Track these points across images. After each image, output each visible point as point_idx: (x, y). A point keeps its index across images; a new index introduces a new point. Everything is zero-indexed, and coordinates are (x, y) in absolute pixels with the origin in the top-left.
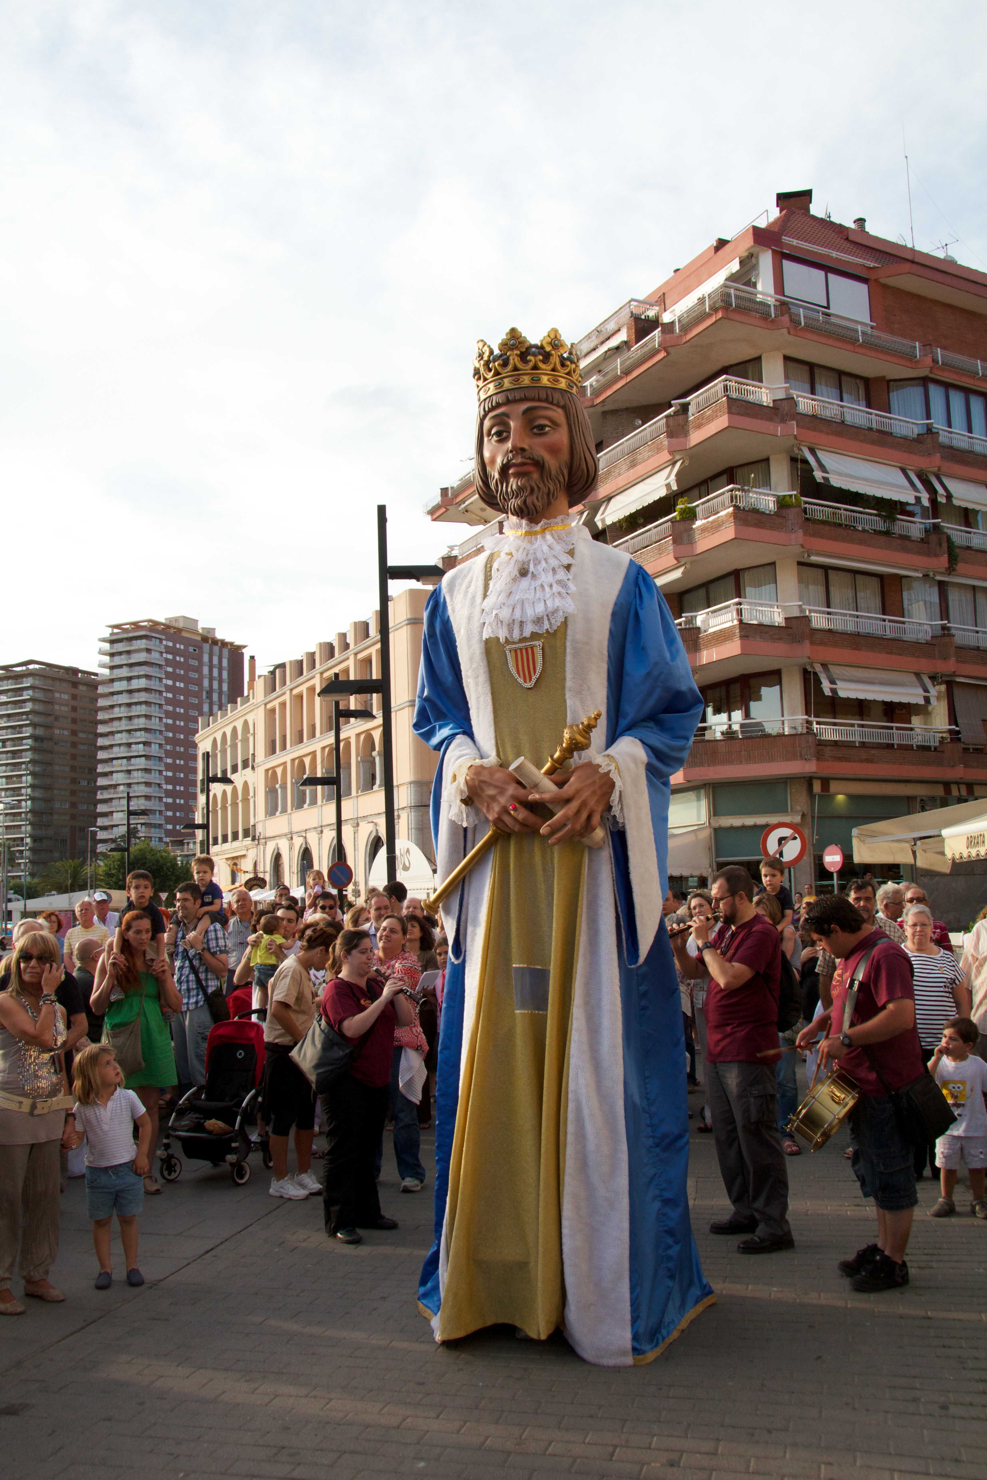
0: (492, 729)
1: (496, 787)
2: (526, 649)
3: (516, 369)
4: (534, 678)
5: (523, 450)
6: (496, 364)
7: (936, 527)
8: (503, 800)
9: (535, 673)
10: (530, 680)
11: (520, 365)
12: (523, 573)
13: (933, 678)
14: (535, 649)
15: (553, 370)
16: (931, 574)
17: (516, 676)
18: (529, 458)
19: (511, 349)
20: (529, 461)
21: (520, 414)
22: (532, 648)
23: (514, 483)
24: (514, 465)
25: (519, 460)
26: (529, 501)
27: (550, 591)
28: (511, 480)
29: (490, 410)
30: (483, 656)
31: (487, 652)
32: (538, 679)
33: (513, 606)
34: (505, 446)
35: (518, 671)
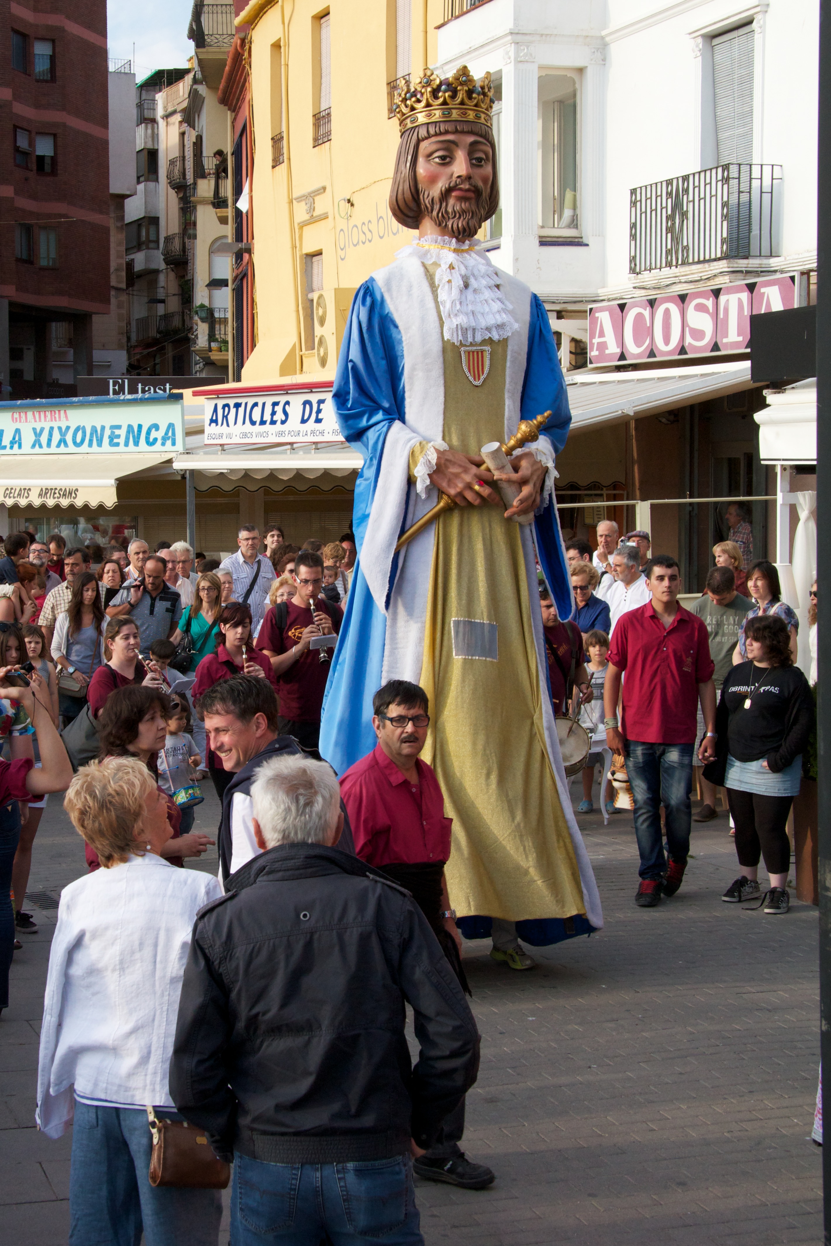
0: (441, 418)
2: (478, 353)
4: (482, 378)
5: (470, 178)
8: (468, 478)
9: (483, 374)
10: (479, 379)
14: (484, 353)
17: (468, 374)
22: (482, 352)
27: (496, 306)
28: (451, 201)
29: (436, 135)
30: (440, 354)
31: (444, 351)
32: (485, 380)
33: (467, 314)
34: (448, 170)
35: (470, 371)
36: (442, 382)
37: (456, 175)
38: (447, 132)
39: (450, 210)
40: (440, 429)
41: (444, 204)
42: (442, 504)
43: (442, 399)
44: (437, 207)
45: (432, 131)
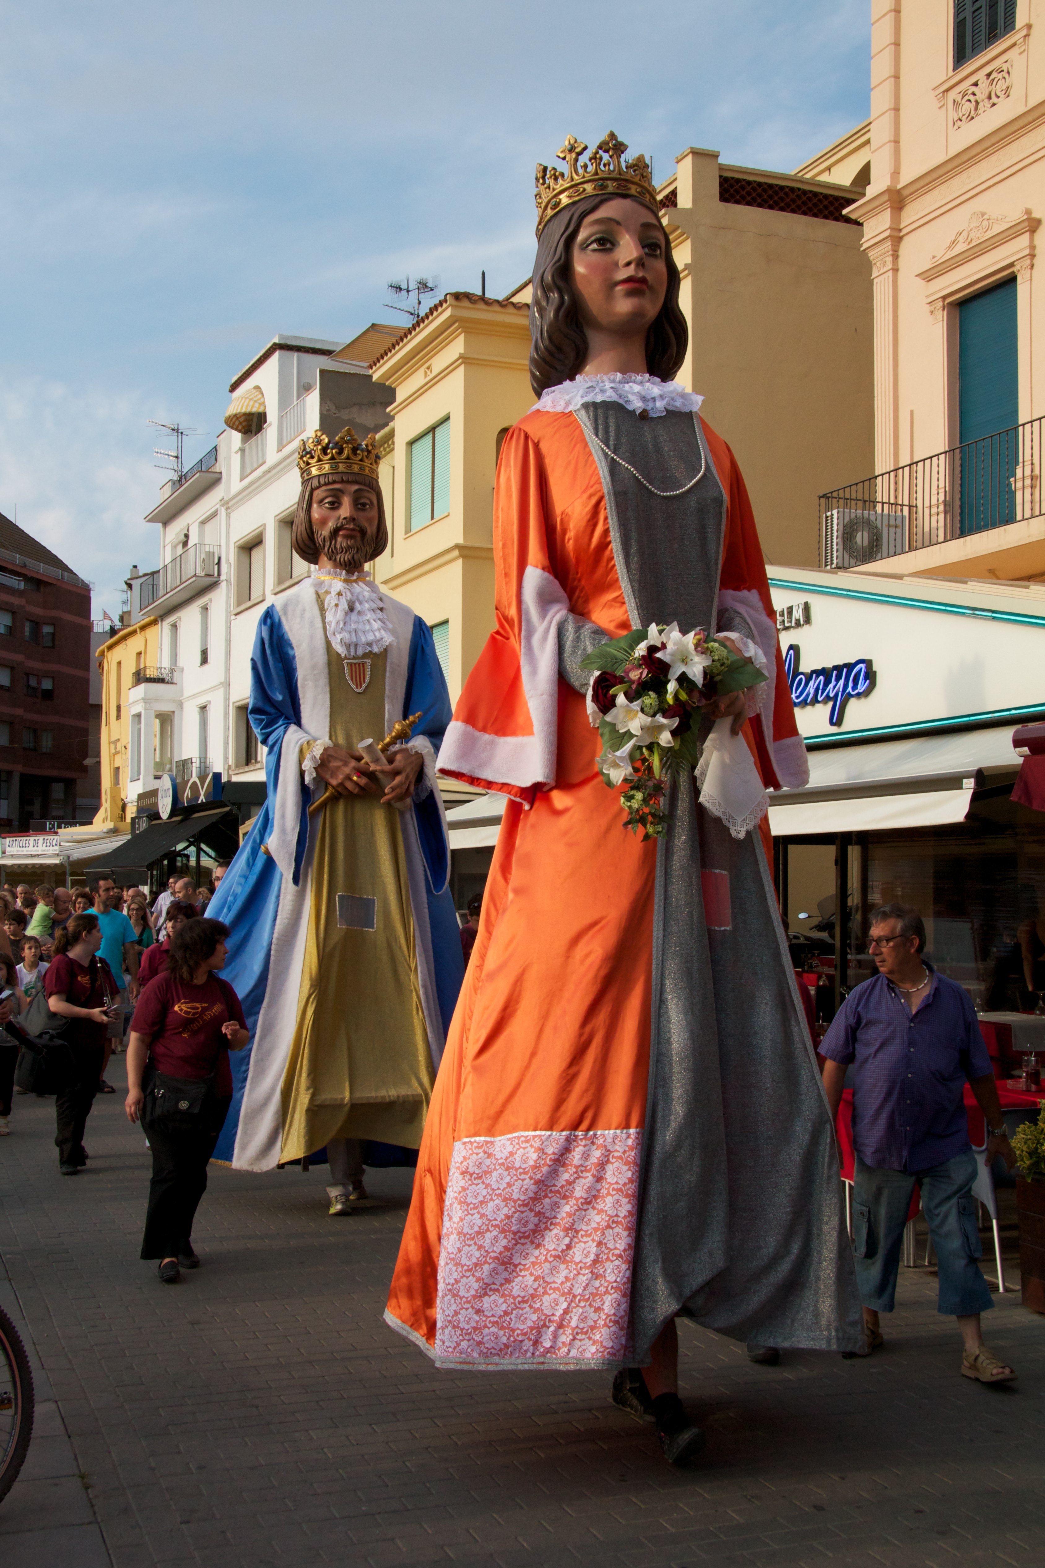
2: (359, 664)
4: (364, 686)
6: (334, 451)
9: (364, 682)
10: (361, 687)
14: (365, 664)
17: (351, 683)
18: (358, 526)
20: (356, 528)
21: (352, 492)
22: (363, 664)
27: (376, 625)
28: (339, 539)
29: (325, 484)
30: (326, 666)
31: (329, 663)
32: (366, 687)
33: (350, 632)
34: (336, 514)
35: (352, 680)
36: (328, 689)
37: (342, 517)
38: (334, 482)
39: (338, 546)
40: (327, 730)
41: (333, 542)
42: (327, 794)
43: (328, 704)
44: (327, 544)
45: (322, 481)
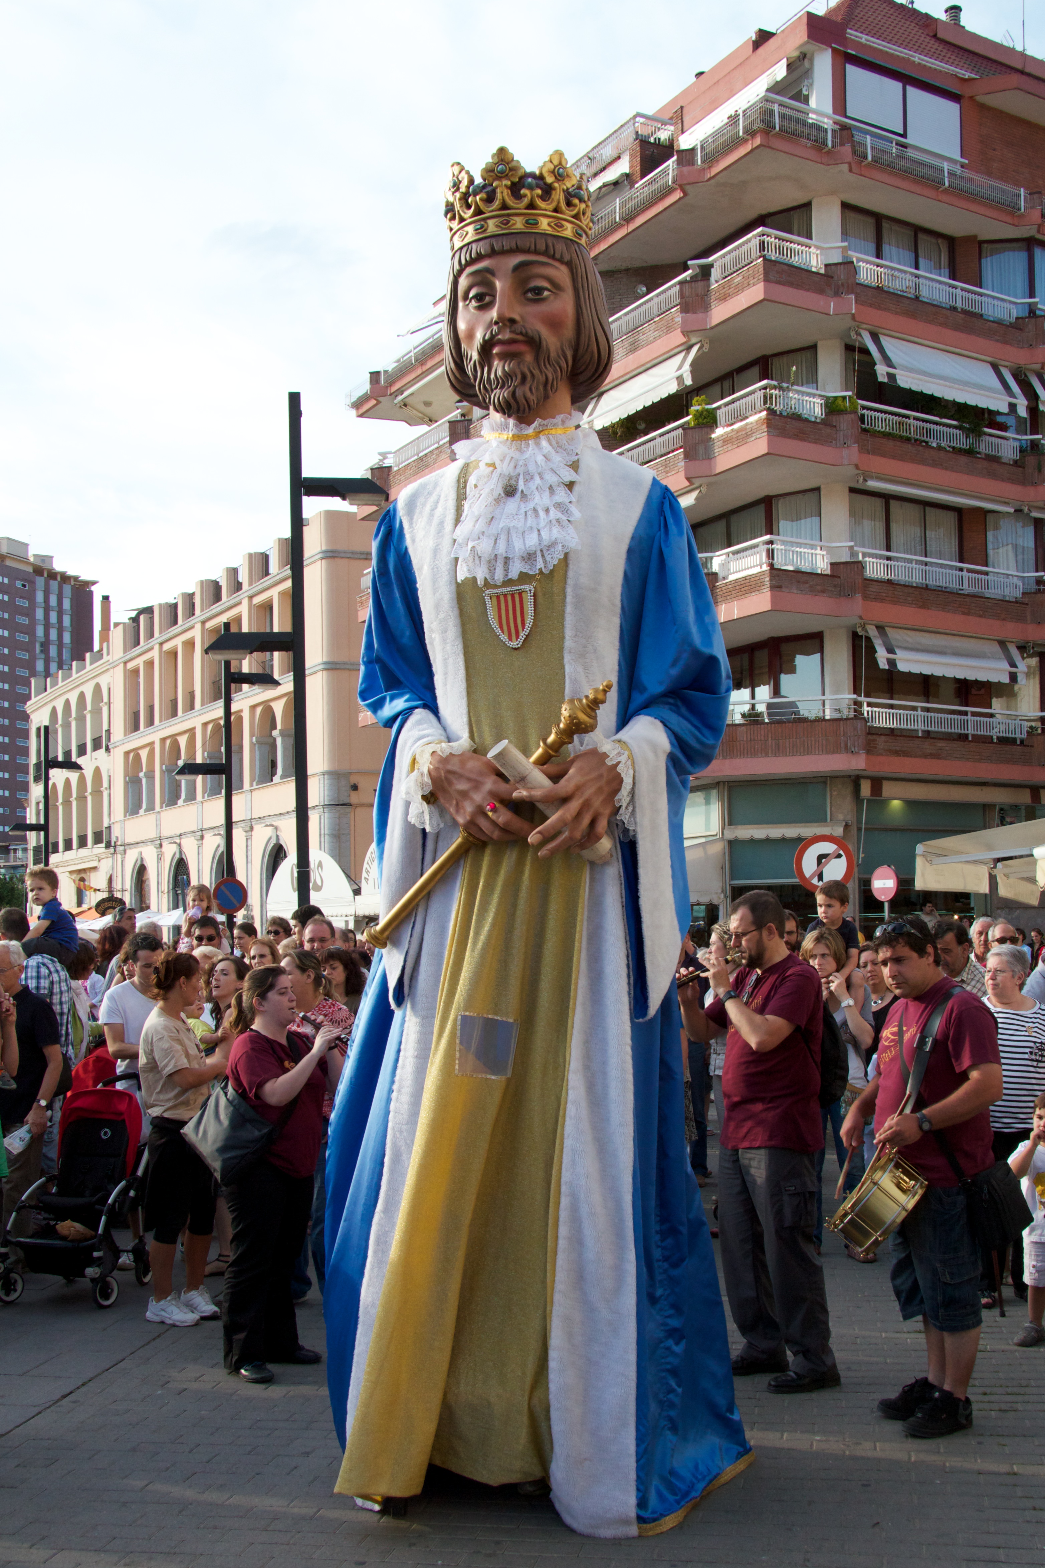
0: (464, 702)
1: (469, 780)
2: (513, 596)
3: (504, 206)
4: (522, 635)
5: (512, 321)
6: (478, 198)
7: (1034, 445)
8: (478, 797)
9: (523, 627)
10: (517, 637)
11: (510, 202)
12: (510, 491)
13: (1022, 648)
14: (524, 595)
15: (556, 210)
16: (1026, 509)
17: (498, 631)
18: (521, 333)
19: (499, 178)
20: (520, 337)
21: (510, 272)
22: (520, 594)
23: (498, 367)
24: (501, 342)
25: (506, 335)
26: (519, 393)
28: (495, 363)
29: (472, 262)
31: (459, 597)
32: (528, 637)
33: (495, 537)
34: (487, 315)
35: (501, 625)
36: (461, 649)
37: (495, 320)
39: (492, 376)
41: (486, 370)
42: (460, 838)
45: (469, 256)
